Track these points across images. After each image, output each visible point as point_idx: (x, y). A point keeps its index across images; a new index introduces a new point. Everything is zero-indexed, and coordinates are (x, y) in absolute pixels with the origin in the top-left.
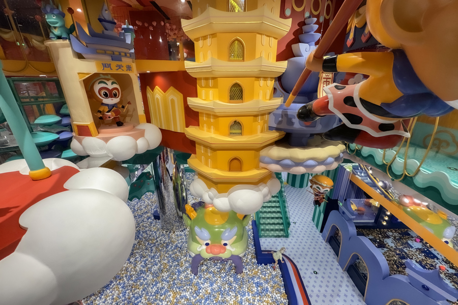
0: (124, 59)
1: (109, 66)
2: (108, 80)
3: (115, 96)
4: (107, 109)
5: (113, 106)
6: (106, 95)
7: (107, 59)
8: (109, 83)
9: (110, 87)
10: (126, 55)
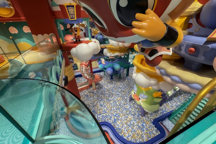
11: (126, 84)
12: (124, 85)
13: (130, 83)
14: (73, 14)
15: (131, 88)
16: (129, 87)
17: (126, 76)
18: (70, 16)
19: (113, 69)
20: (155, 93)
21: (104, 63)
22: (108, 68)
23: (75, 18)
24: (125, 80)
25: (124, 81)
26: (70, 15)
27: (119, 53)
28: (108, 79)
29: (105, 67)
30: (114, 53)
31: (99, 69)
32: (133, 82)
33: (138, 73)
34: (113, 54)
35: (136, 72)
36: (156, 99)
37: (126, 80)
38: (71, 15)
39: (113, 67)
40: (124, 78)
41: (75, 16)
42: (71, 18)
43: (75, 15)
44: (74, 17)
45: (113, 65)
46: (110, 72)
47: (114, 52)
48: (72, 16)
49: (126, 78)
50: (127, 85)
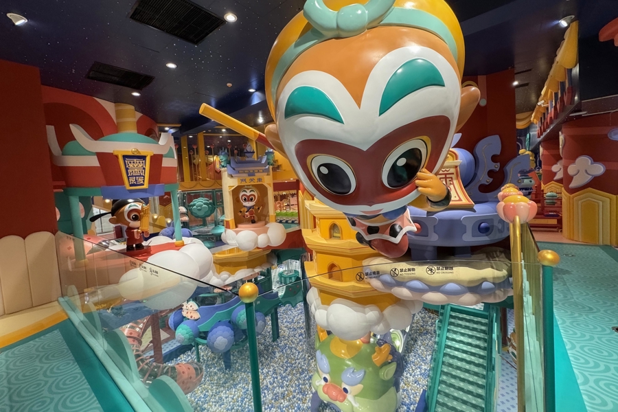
0: (256, 174)
1: (245, 180)
2: (248, 189)
3: (252, 200)
4: (246, 210)
5: (250, 208)
6: (245, 200)
7: (245, 176)
8: (248, 191)
9: (248, 194)
10: (258, 172)
11: (282, 367)
12: (275, 372)
13: (291, 359)
14: (140, 176)
15: (301, 374)
16: (294, 374)
17: (273, 341)
18: (129, 179)
19: (233, 325)
20: (375, 352)
21: (197, 316)
22: (215, 326)
23: (143, 185)
24: (274, 353)
25: (271, 358)
26: (128, 177)
27: (250, 270)
28: (216, 373)
29: (203, 327)
30: (233, 273)
31: (179, 341)
32: (299, 353)
33: (329, 304)
34: (230, 276)
35: (323, 303)
36: (384, 368)
37: (277, 355)
38: (132, 176)
39: (230, 322)
40: (268, 351)
41: (144, 181)
42: (131, 185)
43: (144, 177)
44: (142, 182)
45: (230, 313)
46: (225, 340)
47: (232, 268)
48: (136, 181)
49: (272, 346)
50: (286, 370)
